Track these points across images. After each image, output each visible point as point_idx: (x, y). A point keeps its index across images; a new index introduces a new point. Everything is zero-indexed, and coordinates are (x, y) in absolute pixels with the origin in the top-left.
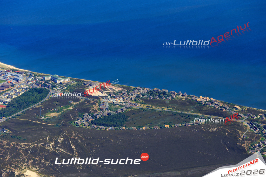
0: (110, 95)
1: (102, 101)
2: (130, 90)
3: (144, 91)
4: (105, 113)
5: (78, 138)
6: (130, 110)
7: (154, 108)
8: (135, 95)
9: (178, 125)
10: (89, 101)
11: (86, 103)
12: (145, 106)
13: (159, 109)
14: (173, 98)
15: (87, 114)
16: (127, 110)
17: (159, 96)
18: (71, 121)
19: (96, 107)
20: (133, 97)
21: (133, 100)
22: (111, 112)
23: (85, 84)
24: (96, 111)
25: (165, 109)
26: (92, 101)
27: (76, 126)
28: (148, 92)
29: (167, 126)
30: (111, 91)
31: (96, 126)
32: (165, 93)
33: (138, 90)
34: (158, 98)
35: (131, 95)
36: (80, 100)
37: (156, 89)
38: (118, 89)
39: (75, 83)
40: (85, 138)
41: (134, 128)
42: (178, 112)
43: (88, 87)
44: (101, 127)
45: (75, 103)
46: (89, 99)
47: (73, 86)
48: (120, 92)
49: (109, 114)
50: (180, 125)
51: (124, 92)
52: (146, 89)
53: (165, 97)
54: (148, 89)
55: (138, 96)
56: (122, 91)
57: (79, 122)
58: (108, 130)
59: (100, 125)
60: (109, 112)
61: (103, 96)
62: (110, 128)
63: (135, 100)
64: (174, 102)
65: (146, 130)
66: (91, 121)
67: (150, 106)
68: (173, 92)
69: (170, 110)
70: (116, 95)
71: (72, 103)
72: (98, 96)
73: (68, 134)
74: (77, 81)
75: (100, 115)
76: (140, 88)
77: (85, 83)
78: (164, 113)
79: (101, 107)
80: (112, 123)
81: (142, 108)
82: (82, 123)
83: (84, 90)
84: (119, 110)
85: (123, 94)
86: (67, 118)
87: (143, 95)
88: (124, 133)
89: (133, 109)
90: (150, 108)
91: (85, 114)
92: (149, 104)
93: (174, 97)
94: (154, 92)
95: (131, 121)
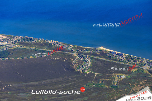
2: (11, 37)
3: (19, 38)
6: (11, 48)
7: (25, 47)
8: (14, 41)
12: (19, 46)
13: (28, 48)
16: (10, 49)
17: (28, 41)
21: (13, 43)
22: (0, 50)
25: (31, 48)
28: (22, 39)
29: (31, 57)
32: (31, 39)
33: (16, 37)
35: (12, 40)
38: (5, 37)
41: (13, 59)
42: (38, 49)
48: (6, 39)
52: (21, 37)
53: (31, 41)
55: (16, 41)
64: (36, 44)
65: (20, 60)
67: (23, 46)
68: (36, 38)
69: (34, 48)
70: (4, 40)
78: (30, 50)
80: (0, 56)
81: (18, 48)
84: (5, 49)
85: (8, 40)
87: (19, 40)
88: (7, 61)
89: (13, 48)
90: (22, 48)
93: (36, 41)
94: (25, 38)
95: (11, 55)
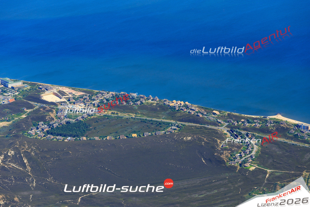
0: (69, 100)
1: (60, 107)
2: (92, 94)
3: (109, 95)
4: (64, 122)
5: (31, 151)
6: (92, 117)
7: (120, 114)
8: (98, 101)
9: (147, 134)
10: (44, 108)
11: (41, 110)
12: (109, 113)
13: (126, 116)
14: (142, 103)
15: (42, 123)
16: (89, 117)
17: (126, 101)
18: (24, 131)
19: (53, 115)
20: (96, 102)
21: (96, 105)
22: (71, 120)
23: (41, 89)
24: (53, 119)
25: (133, 116)
26: (48, 108)
27: (29, 137)
28: (113, 97)
29: (134, 135)
30: (70, 96)
31: (52, 137)
32: (132, 98)
33: (102, 94)
34: (125, 104)
35: (94, 100)
36: (34, 107)
37: (122, 93)
38: (78, 94)
39: (29, 87)
40: (39, 151)
41: (97, 138)
42: (147, 119)
43: (44, 91)
44: (58, 137)
45: (29, 111)
46: (44, 105)
47: (26, 90)
48: (81, 97)
49: (68, 123)
50: (150, 134)
51: (85, 97)
52: (111, 93)
53: (133, 102)
54: (114, 93)
55: (102, 102)
56: (83, 95)
57: (33, 132)
58: (66, 140)
59: (57, 135)
60: (68, 120)
61: (62, 102)
62: (69, 138)
63: (98, 106)
64: (143, 107)
65: (110, 141)
66: (47, 131)
67: (116, 112)
68: (142, 96)
69: (139, 116)
70: (76, 100)
71: (25, 110)
72: (55, 102)
73: (20, 146)
74: (31, 84)
75: (57, 124)
76: (105, 92)
77: (40, 87)
78: (132, 120)
79: (59, 114)
80: (71, 133)
81: (105, 115)
82: (36, 134)
83: (39, 95)
84: (80, 118)
85: (85, 99)
86: (19, 127)
87: (107, 100)
88: (85, 144)
89: (95, 117)
90: (116, 115)
91: (40, 123)
92: (114, 110)
93: (144, 102)
94: (120, 96)
95: (93, 130)
